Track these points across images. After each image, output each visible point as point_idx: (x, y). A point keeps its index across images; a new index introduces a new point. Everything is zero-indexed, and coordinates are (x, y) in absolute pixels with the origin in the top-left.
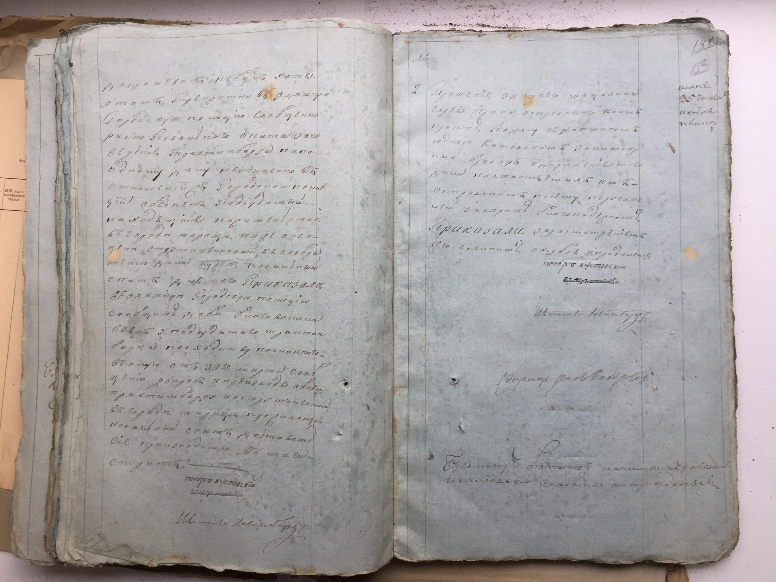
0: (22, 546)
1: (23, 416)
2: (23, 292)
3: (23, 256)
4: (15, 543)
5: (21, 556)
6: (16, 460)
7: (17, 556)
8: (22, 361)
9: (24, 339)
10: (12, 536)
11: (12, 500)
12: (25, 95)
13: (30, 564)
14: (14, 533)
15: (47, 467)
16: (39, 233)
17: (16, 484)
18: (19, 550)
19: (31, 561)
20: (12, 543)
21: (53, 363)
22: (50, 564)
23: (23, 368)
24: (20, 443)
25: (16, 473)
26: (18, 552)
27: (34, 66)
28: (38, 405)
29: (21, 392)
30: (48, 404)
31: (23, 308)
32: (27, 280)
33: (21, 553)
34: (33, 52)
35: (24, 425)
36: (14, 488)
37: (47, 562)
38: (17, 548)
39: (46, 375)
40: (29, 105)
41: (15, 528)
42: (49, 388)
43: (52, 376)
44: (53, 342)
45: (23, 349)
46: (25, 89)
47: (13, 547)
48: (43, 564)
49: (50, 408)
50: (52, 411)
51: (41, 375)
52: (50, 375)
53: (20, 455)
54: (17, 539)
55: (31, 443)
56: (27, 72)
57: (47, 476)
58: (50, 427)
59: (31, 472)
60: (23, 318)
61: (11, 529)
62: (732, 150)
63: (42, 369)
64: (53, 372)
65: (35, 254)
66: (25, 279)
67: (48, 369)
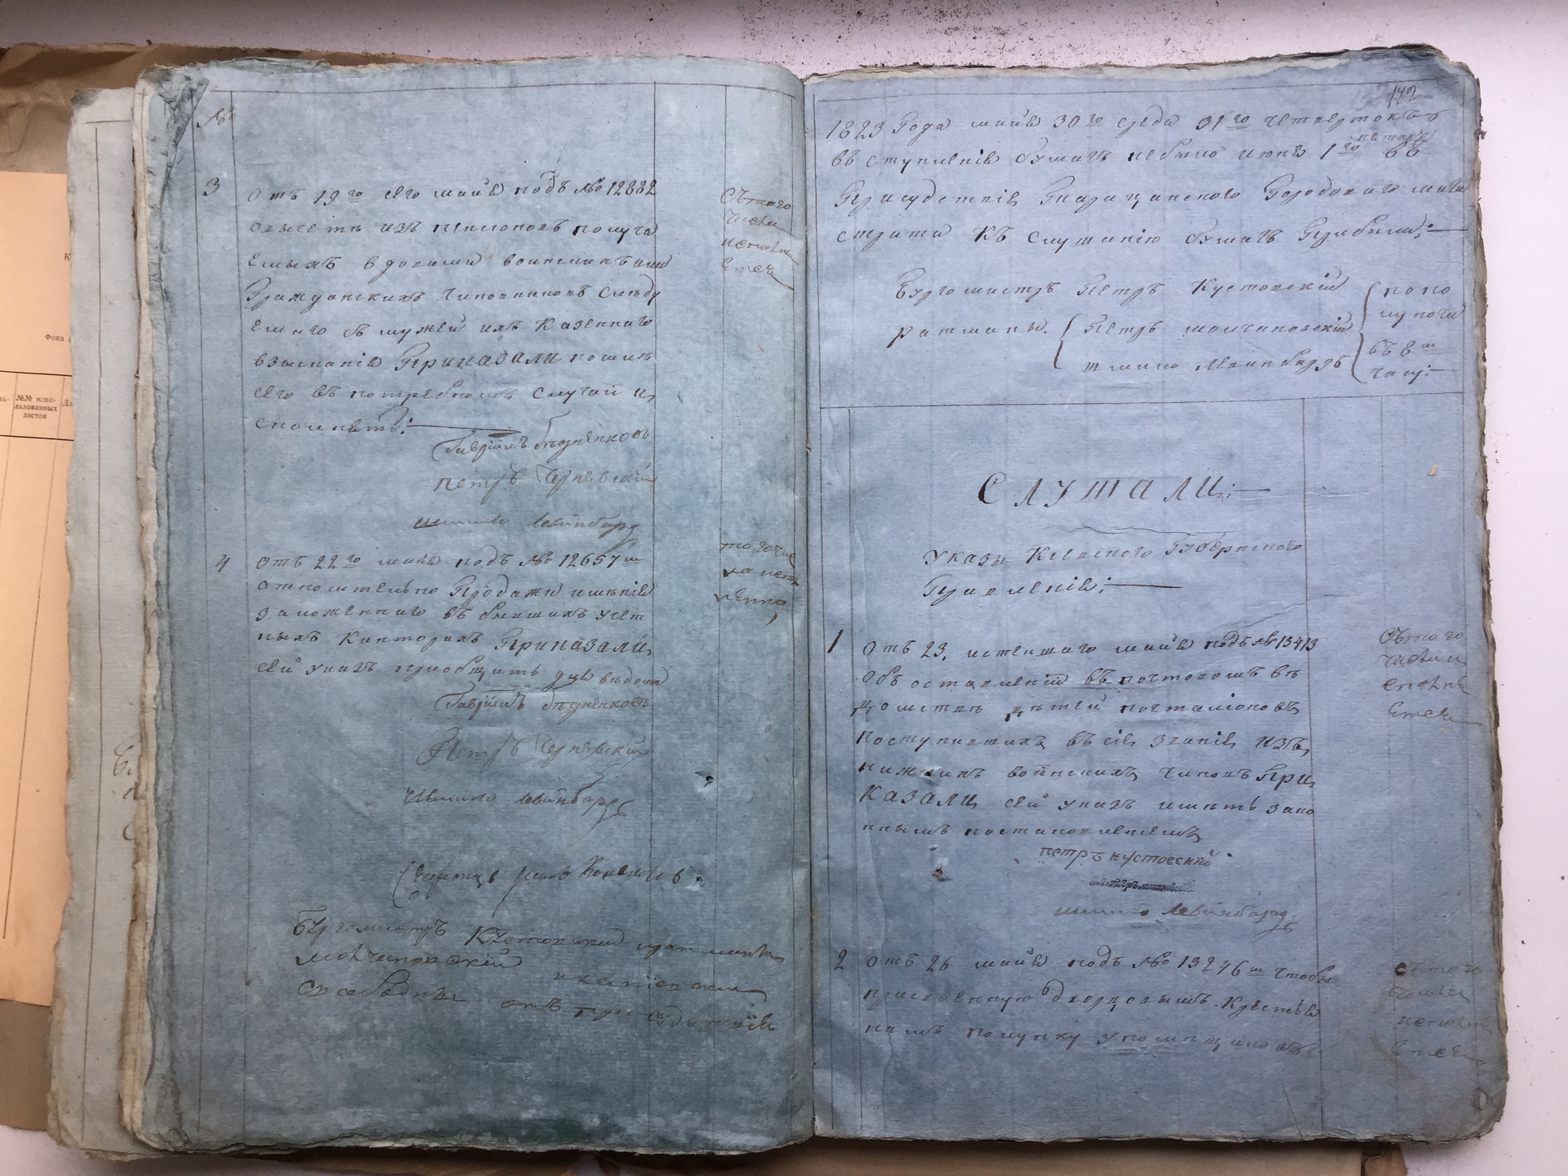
0: (70, 1122)
1: (70, 855)
2: (69, 603)
3: (67, 530)
4: (57, 1115)
5: (69, 1141)
6: (57, 945)
7: (61, 1142)
8: (69, 742)
9: (72, 699)
10: (49, 1101)
11: (47, 1028)
12: (68, 203)
13: (87, 1157)
14: (54, 1095)
15: (122, 960)
16: (99, 485)
17: (56, 995)
18: (66, 1130)
19: (88, 1152)
20: (50, 1116)
21: (131, 747)
22: (129, 1158)
23: (69, 757)
24: (64, 912)
25: (58, 972)
26: (63, 1134)
27: (85, 144)
28: (101, 833)
29: (66, 808)
30: (121, 832)
31: (68, 635)
32: (76, 577)
33: (68, 1134)
34: (83, 116)
35: (72, 873)
36: (54, 1002)
37: (121, 1154)
38: (60, 1126)
39: (117, 771)
40: (77, 225)
41: (54, 1085)
42: (124, 798)
43: (129, 774)
44: (131, 704)
45: (70, 720)
46: (68, 191)
47: (52, 1124)
48: (115, 1158)
49: (126, 838)
50: (131, 845)
51: (107, 773)
52: (126, 771)
53: (64, 935)
54: (60, 1107)
55: (88, 911)
56: (72, 156)
57: (120, 979)
58: (127, 880)
59: (87, 970)
60: (70, 658)
61: (47, 1088)
62: (1488, 309)
63: (110, 759)
64: (132, 765)
65: (93, 526)
66: (72, 577)
67: (122, 760)
